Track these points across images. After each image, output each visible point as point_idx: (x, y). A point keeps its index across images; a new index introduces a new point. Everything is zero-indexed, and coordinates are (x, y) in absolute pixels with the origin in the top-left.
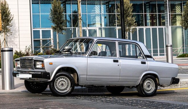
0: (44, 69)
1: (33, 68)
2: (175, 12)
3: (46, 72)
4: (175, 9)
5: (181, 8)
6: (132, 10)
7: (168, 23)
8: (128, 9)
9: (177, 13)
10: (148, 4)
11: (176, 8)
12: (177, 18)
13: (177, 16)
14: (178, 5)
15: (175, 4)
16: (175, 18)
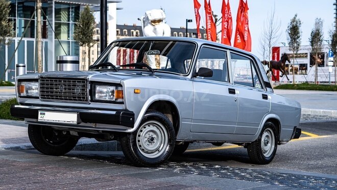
0: (122, 103)
1: (87, 100)
2: (59, 19)
3: (126, 110)
4: (59, 16)
5: (69, 15)
6: (8, 11)
7: (52, 35)
8: (4, 9)
9: (62, 21)
10: (22, 5)
11: (61, 14)
12: (62, 29)
13: (62, 26)
14: (64, 9)
15: (60, 9)
16: (59, 29)
